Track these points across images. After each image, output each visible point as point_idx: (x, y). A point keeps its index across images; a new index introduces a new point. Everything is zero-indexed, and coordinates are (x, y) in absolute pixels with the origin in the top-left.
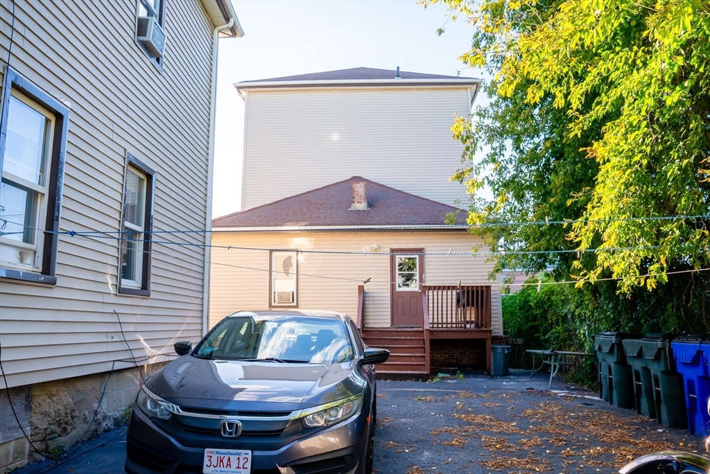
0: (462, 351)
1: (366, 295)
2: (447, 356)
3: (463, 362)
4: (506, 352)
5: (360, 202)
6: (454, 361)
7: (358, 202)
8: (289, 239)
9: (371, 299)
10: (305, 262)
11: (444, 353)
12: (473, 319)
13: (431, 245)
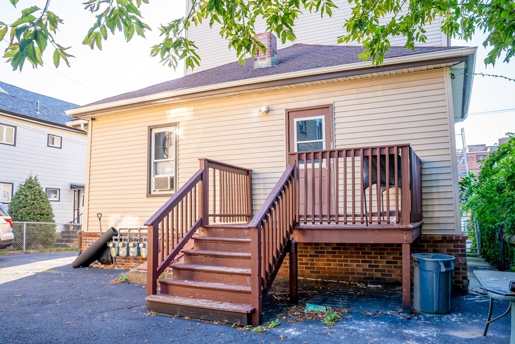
0: (391, 258)
1: (253, 176)
2: (366, 266)
3: (393, 277)
4: (443, 269)
5: (264, 59)
6: (379, 275)
7: (260, 59)
8: (167, 112)
9: (261, 181)
10: (184, 137)
11: (363, 262)
12: (392, 209)
13: (343, 98)
